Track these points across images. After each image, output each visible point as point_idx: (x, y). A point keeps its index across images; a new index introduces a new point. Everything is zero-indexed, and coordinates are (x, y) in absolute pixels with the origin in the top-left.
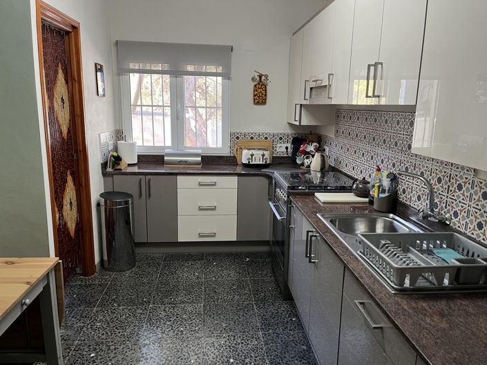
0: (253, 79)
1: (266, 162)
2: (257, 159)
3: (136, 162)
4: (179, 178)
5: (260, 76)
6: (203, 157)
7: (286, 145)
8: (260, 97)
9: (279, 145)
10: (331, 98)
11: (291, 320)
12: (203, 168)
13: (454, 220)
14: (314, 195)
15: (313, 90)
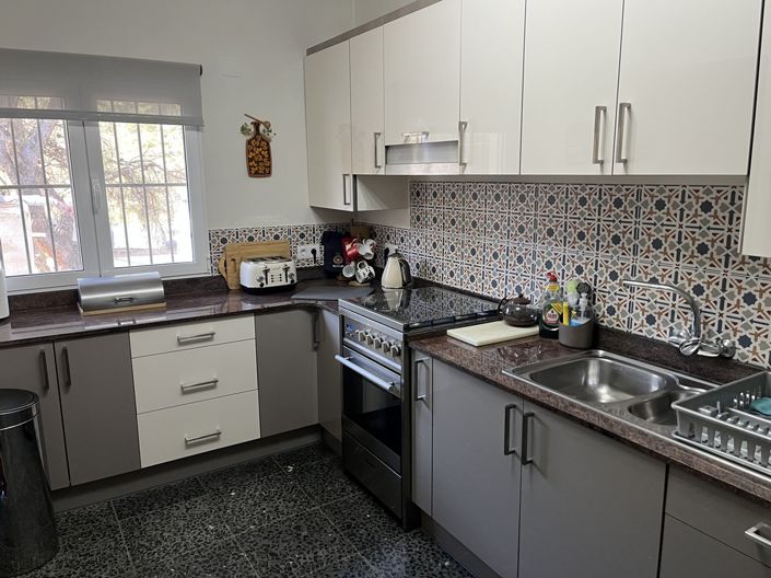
0: (244, 129)
1: (292, 281)
2: (277, 278)
3: (7, 315)
4: (133, 336)
5: (257, 125)
6: (166, 284)
7: (312, 246)
8: (259, 161)
9: (300, 248)
10: (465, 164)
11: (443, 567)
12: (169, 307)
13: (741, 350)
14: (446, 334)
15: (390, 151)
